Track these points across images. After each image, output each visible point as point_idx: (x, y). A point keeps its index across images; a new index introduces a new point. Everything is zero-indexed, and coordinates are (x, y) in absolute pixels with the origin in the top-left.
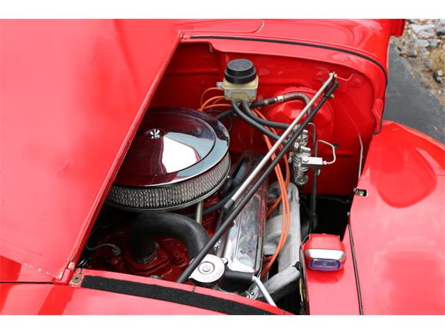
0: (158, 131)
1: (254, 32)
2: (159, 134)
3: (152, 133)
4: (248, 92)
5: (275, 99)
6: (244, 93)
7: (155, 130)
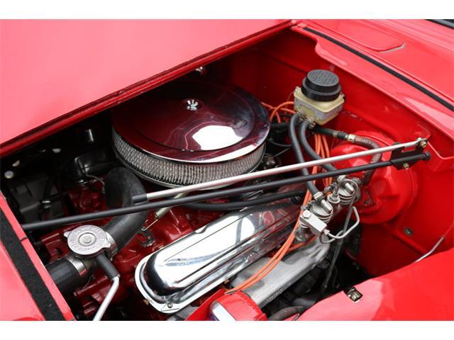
0: (196, 104)
1: (378, 51)
2: (196, 107)
3: (189, 102)
4: (316, 112)
5: (346, 136)
6: (313, 110)
7: (193, 101)
